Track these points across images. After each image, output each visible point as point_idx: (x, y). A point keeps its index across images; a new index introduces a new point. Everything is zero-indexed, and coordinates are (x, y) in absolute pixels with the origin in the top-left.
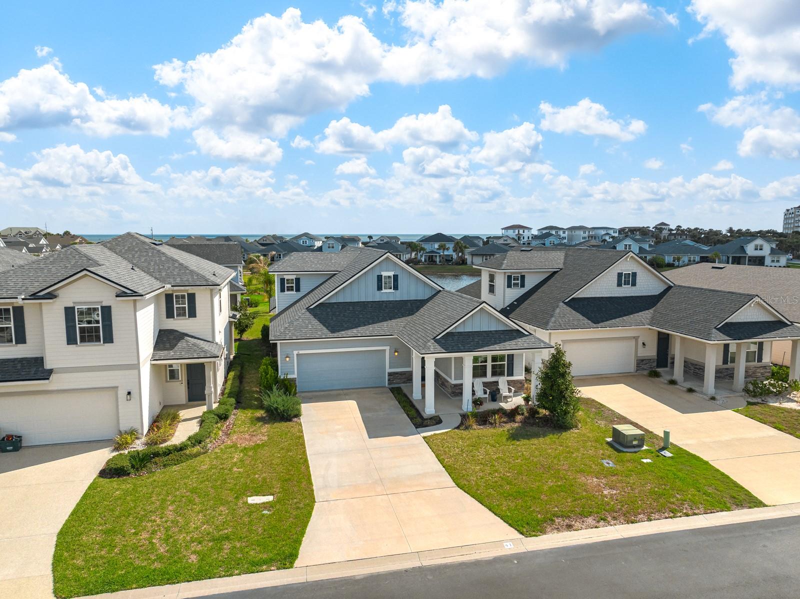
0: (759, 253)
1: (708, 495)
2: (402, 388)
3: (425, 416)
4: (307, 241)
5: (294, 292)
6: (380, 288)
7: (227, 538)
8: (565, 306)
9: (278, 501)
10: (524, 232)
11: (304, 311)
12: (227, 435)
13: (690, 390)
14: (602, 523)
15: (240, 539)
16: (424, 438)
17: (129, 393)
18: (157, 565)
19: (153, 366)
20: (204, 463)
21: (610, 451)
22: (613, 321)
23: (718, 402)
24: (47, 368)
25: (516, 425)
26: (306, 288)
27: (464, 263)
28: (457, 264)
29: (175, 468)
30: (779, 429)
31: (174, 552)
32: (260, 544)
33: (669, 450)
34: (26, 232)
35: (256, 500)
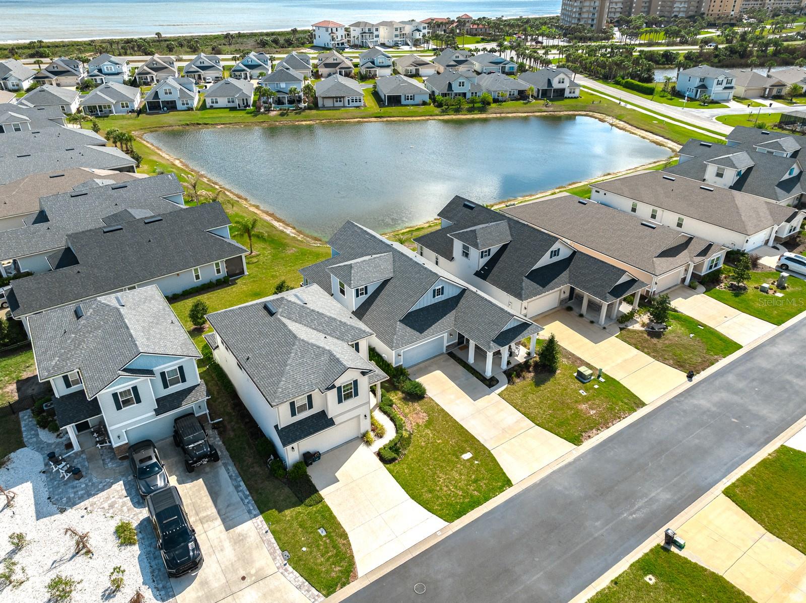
0: (561, 86)
1: (626, 404)
2: (454, 352)
3: (488, 378)
4: (113, 67)
5: (364, 295)
6: (435, 296)
7: (477, 480)
8: (526, 279)
9: (475, 455)
10: (337, 31)
11: (398, 323)
12: (405, 417)
13: (592, 322)
14: (599, 431)
15: (482, 479)
16: (499, 395)
17: (365, 416)
18: (467, 500)
20: (418, 442)
21: (580, 384)
22: (551, 284)
23: (607, 330)
24: (329, 417)
25: (532, 374)
26: (370, 292)
27: (315, 105)
28: (309, 108)
29: (411, 448)
30: (637, 349)
31: (465, 492)
32: (492, 479)
33: (602, 376)
35: (466, 456)
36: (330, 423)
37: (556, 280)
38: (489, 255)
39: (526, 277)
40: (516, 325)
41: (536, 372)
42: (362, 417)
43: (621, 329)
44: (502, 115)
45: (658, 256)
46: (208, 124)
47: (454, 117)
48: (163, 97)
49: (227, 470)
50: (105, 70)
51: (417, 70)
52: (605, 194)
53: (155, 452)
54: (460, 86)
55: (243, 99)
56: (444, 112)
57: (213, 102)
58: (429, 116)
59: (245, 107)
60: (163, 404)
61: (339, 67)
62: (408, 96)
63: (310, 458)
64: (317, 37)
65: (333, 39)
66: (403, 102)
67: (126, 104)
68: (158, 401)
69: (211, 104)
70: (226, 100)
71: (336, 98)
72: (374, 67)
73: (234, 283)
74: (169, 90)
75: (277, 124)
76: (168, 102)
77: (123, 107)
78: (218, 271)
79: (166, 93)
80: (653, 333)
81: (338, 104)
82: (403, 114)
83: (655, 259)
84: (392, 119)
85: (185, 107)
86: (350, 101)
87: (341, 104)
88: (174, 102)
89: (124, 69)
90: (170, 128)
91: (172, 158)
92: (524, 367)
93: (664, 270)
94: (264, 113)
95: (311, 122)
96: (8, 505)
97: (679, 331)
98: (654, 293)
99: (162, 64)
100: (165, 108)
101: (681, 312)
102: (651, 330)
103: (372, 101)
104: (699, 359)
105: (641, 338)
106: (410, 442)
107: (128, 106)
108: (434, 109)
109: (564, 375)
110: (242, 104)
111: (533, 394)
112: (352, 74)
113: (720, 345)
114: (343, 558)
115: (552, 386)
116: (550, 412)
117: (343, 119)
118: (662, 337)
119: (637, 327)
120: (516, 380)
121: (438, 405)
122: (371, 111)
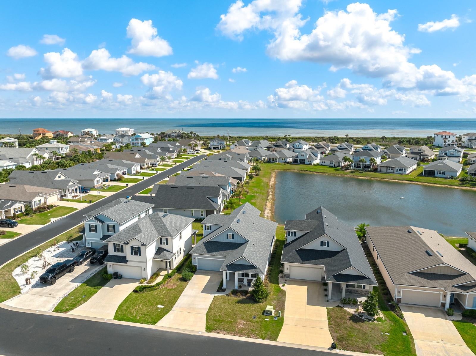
1: (266, 334)
3: (223, 288)
5: (209, 230)
6: (228, 238)
7: (147, 315)
8: (295, 252)
9: (164, 308)
12: (168, 283)
14: (227, 334)
15: (149, 316)
16: (215, 297)
17: (144, 269)
19: (153, 260)
20: (155, 292)
21: (260, 313)
22: (311, 261)
23: (327, 303)
24: (127, 259)
25: (245, 297)
26: (213, 229)
27: (375, 170)
28: (371, 171)
29: (149, 292)
30: (328, 319)
31: (136, 315)
32: (152, 318)
33: (279, 318)
34: (175, 132)
35: (159, 306)
36: (126, 262)
38: (295, 235)
40: (247, 264)
41: (248, 298)
42: (143, 269)
43: (338, 306)
46: (311, 171)
47: (469, 188)
48: (300, 158)
49: (99, 268)
50: (296, 146)
55: (338, 163)
56: (462, 185)
57: (323, 163)
58: (448, 185)
59: (337, 166)
60: (105, 238)
61: (422, 154)
62: (440, 172)
63: (116, 276)
64: (436, 140)
65: (445, 142)
66: (436, 175)
68: (104, 236)
69: (322, 163)
70: (329, 162)
71: (390, 167)
75: (346, 176)
77: (283, 160)
78: (202, 215)
81: (389, 171)
84: (419, 183)
85: (308, 163)
86: (398, 170)
87: (392, 171)
88: (304, 160)
89: (304, 147)
90: (293, 171)
91: (273, 181)
92: (246, 292)
93: (406, 283)
94: (343, 170)
95: (365, 178)
96: (54, 251)
97: (381, 327)
98: (399, 300)
99: (322, 146)
100: (299, 162)
101: (405, 320)
102: (358, 316)
103: (418, 173)
104: (362, 345)
105: (342, 316)
106: (153, 290)
107: (284, 160)
108: (457, 182)
109: (261, 306)
110: (336, 165)
111: (229, 304)
112: (426, 159)
113: (398, 349)
114: (74, 306)
115: (244, 307)
116: (222, 314)
117: (386, 179)
118: (360, 323)
119: (351, 311)
120: (232, 295)
121: (186, 286)
122: (408, 177)
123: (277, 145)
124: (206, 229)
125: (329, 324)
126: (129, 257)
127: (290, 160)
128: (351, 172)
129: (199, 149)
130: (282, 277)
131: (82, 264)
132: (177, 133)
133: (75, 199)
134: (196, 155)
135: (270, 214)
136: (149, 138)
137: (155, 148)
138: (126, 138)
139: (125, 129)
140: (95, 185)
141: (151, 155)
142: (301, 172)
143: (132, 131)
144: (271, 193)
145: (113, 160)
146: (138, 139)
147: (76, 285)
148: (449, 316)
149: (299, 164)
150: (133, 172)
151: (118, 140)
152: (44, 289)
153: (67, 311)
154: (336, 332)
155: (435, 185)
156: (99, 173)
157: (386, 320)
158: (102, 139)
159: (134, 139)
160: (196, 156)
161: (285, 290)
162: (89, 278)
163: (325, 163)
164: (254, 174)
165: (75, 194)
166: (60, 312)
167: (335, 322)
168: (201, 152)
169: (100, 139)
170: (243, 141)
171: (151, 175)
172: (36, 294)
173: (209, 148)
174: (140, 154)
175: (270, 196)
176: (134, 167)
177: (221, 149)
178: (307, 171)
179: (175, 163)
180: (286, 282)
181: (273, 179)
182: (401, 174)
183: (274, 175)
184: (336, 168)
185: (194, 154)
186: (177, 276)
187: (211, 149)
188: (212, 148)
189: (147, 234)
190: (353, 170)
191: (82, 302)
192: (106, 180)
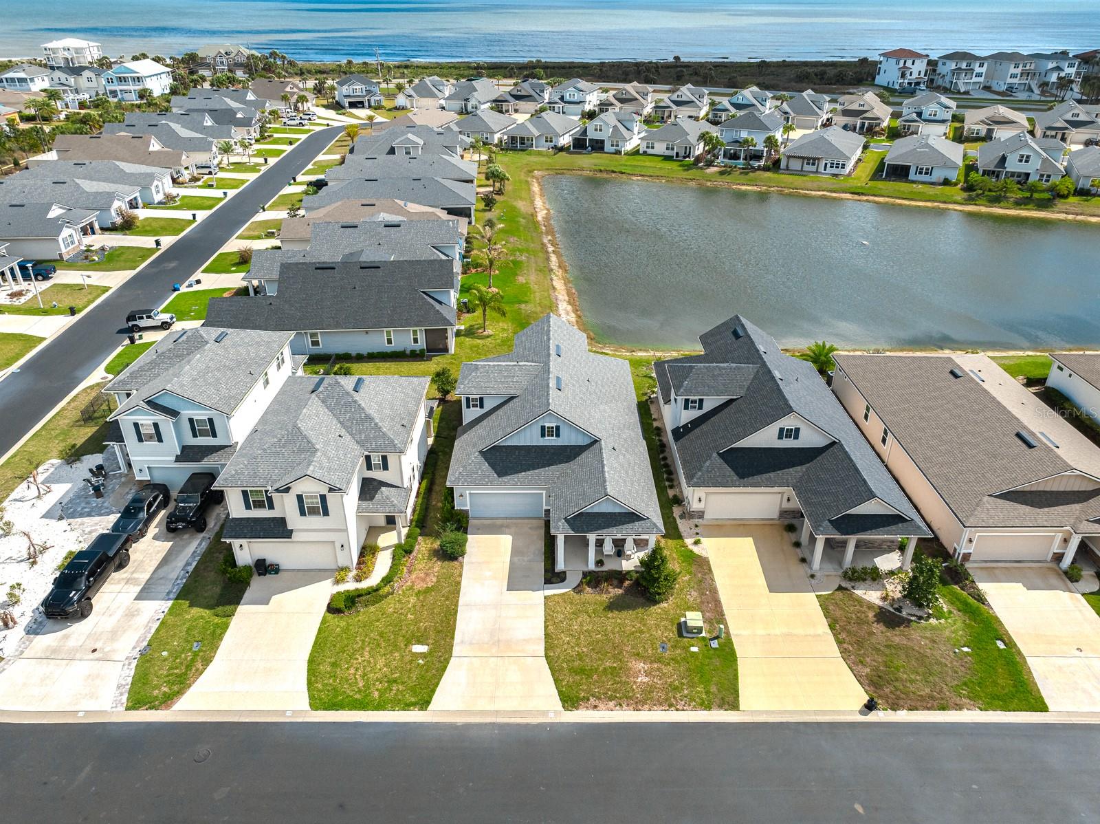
1: (708, 693)
3: (556, 569)
4: (576, 95)
5: (478, 409)
6: (543, 436)
7: (395, 681)
8: (717, 457)
9: (430, 652)
10: (913, 64)
11: (479, 454)
12: (410, 572)
13: (803, 560)
14: (618, 708)
15: (403, 683)
16: (545, 598)
17: (342, 546)
18: (358, 696)
19: (358, 516)
20: (389, 605)
21: (674, 634)
22: (757, 478)
23: (813, 581)
24: (289, 528)
25: (620, 591)
26: (489, 405)
27: (775, 165)
28: (766, 169)
29: (372, 609)
30: (831, 627)
31: (367, 686)
32: (413, 689)
33: (720, 639)
34: (226, 53)
35: (419, 649)
36: (287, 534)
37: (772, 475)
38: (700, 408)
39: (719, 454)
40: (617, 510)
41: (628, 590)
42: (338, 546)
43: (840, 588)
44: (1079, 218)
45: (1001, 496)
46: (624, 173)
47: (983, 209)
48: (592, 135)
49: (200, 544)
50: (567, 98)
51: (990, 131)
52: (1070, 376)
53: (155, 498)
54: (1021, 161)
55: (686, 147)
56: (970, 200)
57: (648, 147)
58: (940, 202)
59: (685, 157)
60: (188, 454)
61: (865, 115)
62: (922, 169)
63: (263, 568)
64: (882, 71)
65: (903, 76)
66: (912, 176)
67: (551, 138)
68: (185, 449)
69: (645, 149)
70: (664, 146)
71: (809, 159)
72: (916, 121)
73: (429, 359)
74: (601, 126)
75: (709, 184)
76: (597, 141)
77: (547, 141)
78: (416, 341)
79: (596, 130)
80: (890, 618)
81: (806, 168)
82: (898, 194)
83: (986, 498)
84: (877, 199)
85: (613, 149)
86: (829, 165)
87: (813, 168)
88: (602, 142)
89: (588, 98)
90: (580, 173)
91: (542, 208)
92: (618, 577)
93: (991, 522)
94: (701, 168)
95: (755, 188)
96: (39, 497)
97: (947, 633)
98: (967, 557)
99: (632, 95)
100: (590, 148)
101: (989, 605)
102: (891, 609)
103: (869, 170)
104: (928, 690)
105: (859, 615)
106: (380, 601)
107: (551, 141)
108: (957, 193)
109: (666, 612)
110: (682, 153)
111: (590, 617)
112: (877, 129)
113: (1003, 688)
114: (181, 682)
115: (628, 619)
116: (585, 650)
117: (802, 189)
118: (902, 628)
119: (872, 596)
120: (588, 589)
121: (460, 575)
122: (852, 183)
123: (519, 93)
124: (468, 407)
125: (839, 642)
126: (294, 520)
127: (566, 140)
128: (722, 173)
129: (314, 109)
130: (682, 516)
131: (143, 537)
132: (230, 56)
133: (17, 303)
134: (312, 128)
135: (573, 315)
136: (157, 75)
137: (195, 115)
138: (86, 74)
139: (72, 42)
140: (64, 251)
141: (190, 139)
142: (599, 175)
143: (95, 48)
144: (551, 249)
145: (87, 162)
146: (124, 78)
147: (157, 608)
148: (1072, 582)
149: (589, 153)
150: (158, 198)
151: (63, 81)
152: (66, 637)
153: (167, 701)
154: (861, 662)
155: (913, 203)
156: (64, 211)
157: (950, 612)
158: (12, 80)
159: (114, 80)
160: (310, 131)
161: (704, 554)
162: (184, 581)
163: (653, 148)
164: (491, 189)
165: (16, 288)
166: (150, 708)
167: (849, 632)
168: (319, 118)
169: (6, 79)
170: (429, 84)
171: (211, 202)
172: (52, 655)
173: (338, 103)
174: (159, 138)
175: (554, 258)
176: (156, 183)
177: (370, 106)
178: (614, 172)
179: (261, 160)
180: (697, 530)
181: (539, 203)
182: (836, 175)
183: (536, 188)
184: (681, 161)
185: (303, 125)
186: (424, 546)
187: (343, 108)
188: (347, 105)
189: (332, 453)
190: (724, 167)
191: (199, 666)
192: (88, 230)
